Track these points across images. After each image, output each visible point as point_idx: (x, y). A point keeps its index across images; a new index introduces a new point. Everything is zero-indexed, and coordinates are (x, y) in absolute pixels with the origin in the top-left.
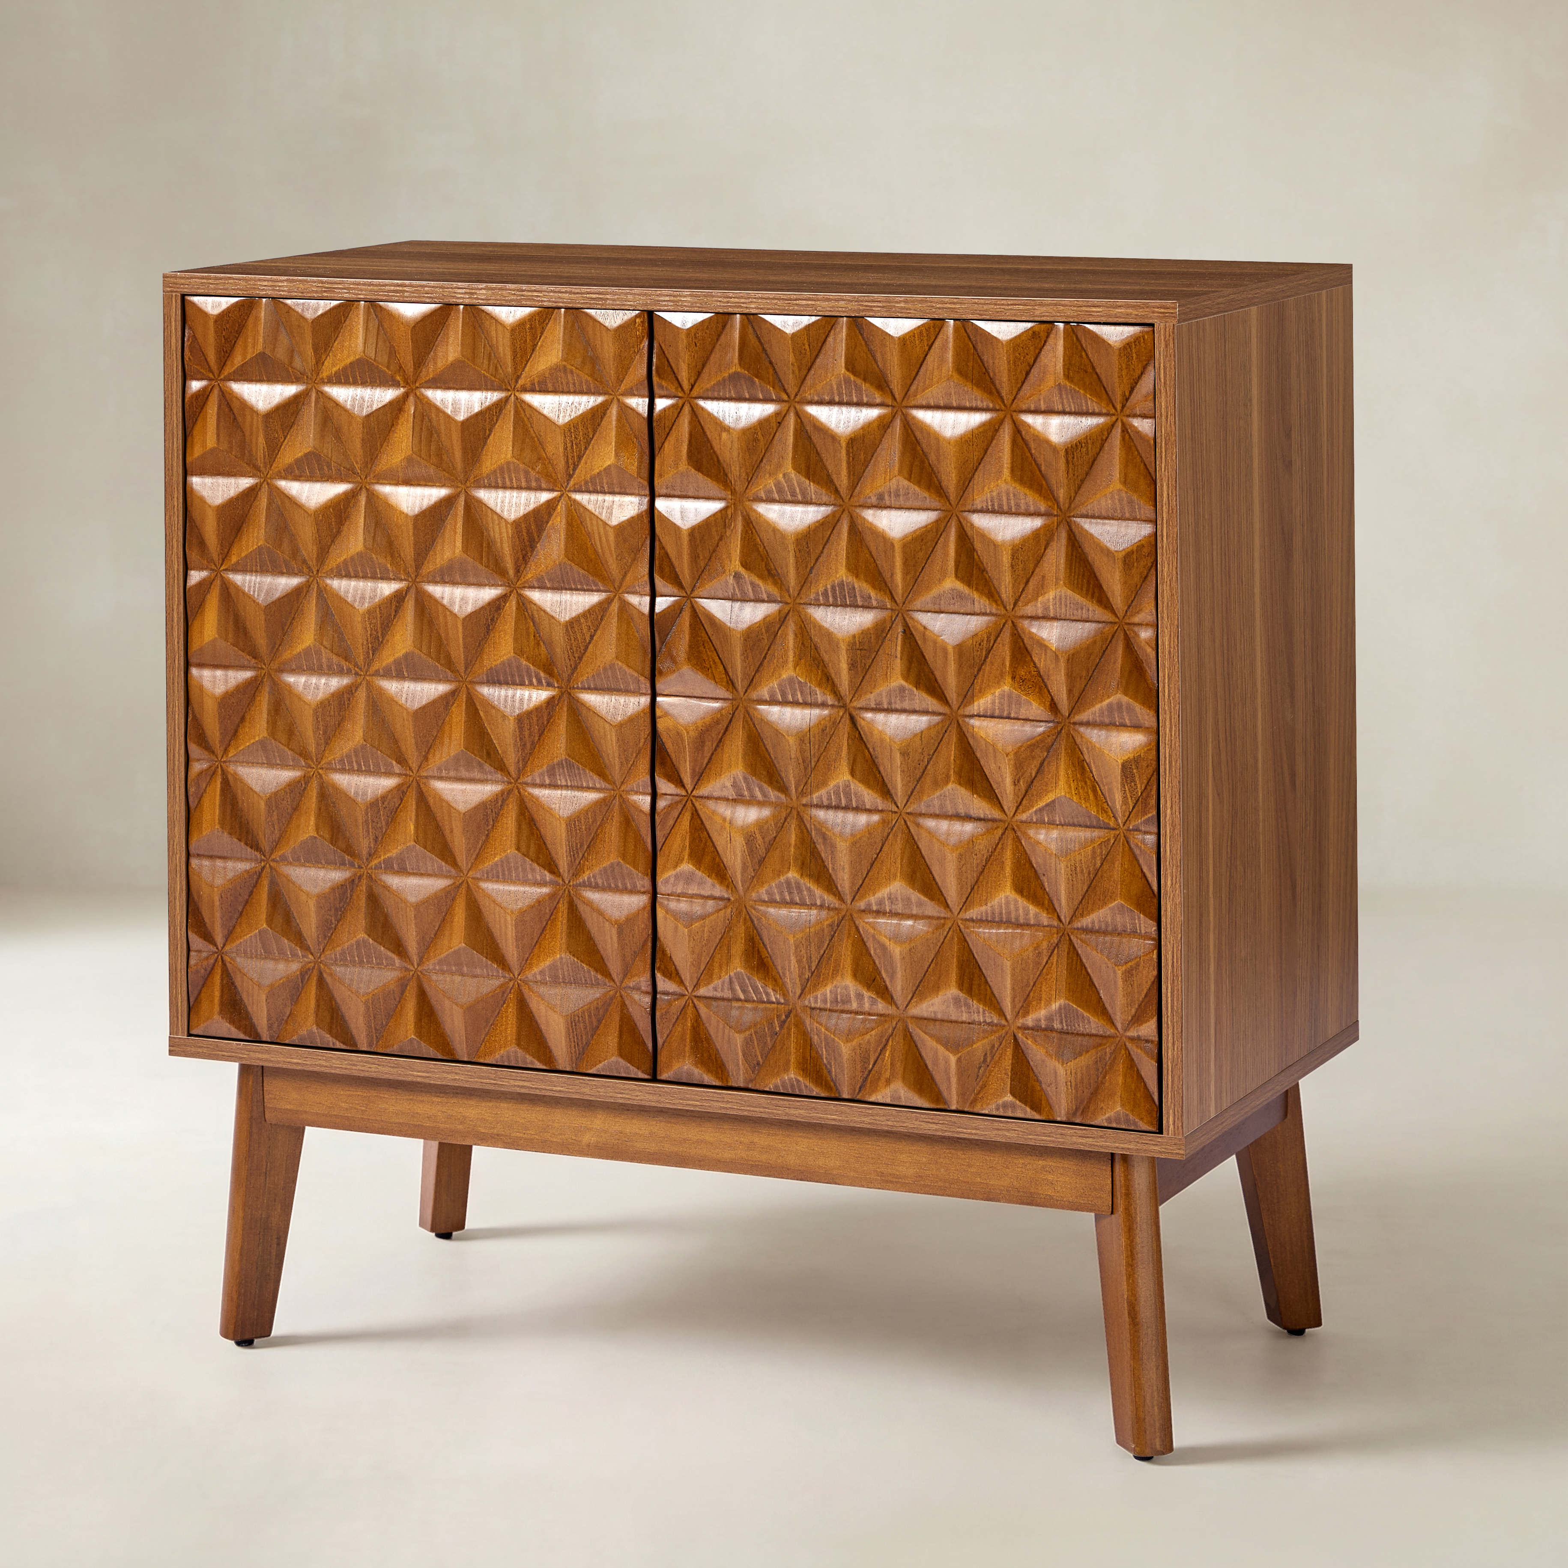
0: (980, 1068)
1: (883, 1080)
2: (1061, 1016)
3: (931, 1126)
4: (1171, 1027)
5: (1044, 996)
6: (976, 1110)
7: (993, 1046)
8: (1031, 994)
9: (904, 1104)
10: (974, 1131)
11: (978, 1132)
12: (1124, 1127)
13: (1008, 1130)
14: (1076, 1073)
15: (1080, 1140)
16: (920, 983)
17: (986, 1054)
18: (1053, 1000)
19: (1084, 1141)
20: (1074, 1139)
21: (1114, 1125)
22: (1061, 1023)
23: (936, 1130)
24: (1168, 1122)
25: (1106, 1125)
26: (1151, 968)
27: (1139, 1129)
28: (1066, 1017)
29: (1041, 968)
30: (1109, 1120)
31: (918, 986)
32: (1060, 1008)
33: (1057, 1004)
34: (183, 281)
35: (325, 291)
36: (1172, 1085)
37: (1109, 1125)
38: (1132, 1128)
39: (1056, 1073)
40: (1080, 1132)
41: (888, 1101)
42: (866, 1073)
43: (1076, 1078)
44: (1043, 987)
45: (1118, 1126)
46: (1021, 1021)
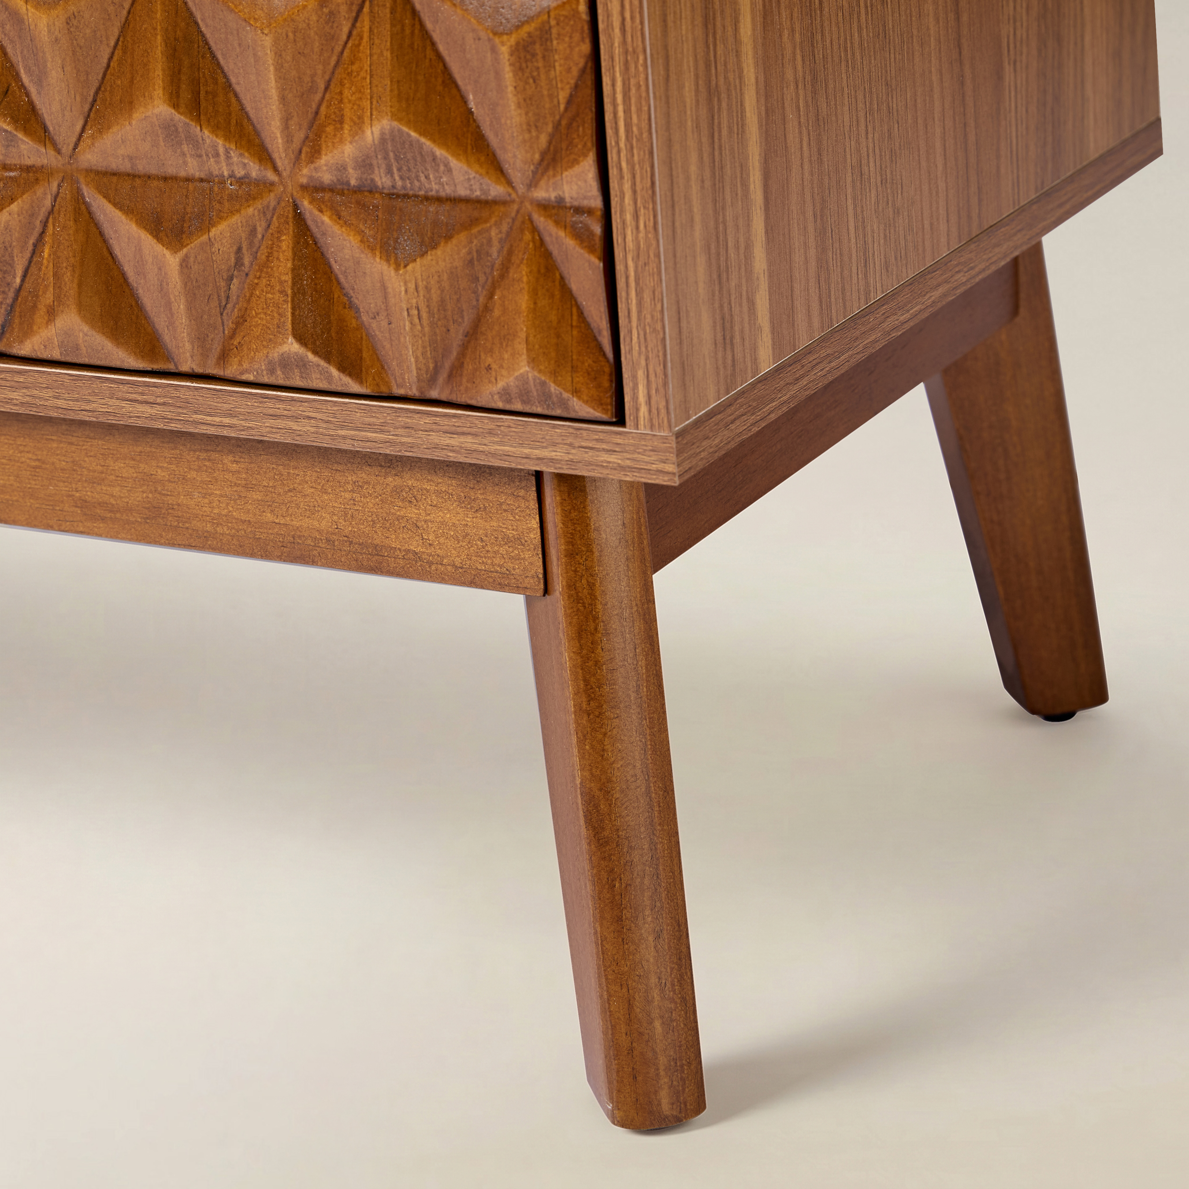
0: (231, 278)
1: (42, 310)
2: (386, 157)
3: (141, 408)
4: (627, 176)
5: (348, 113)
6: (230, 372)
7: (253, 231)
8: (323, 109)
9: (86, 360)
10: (227, 421)
11: (234, 421)
12: (539, 410)
13: (295, 418)
14: (428, 289)
15: (446, 440)
16: (97, 93)
17: (239, 249)
18: (367, 120)
19: (455, 441)
20: (435, 438)
21: (518, 406)
22: (389, 172)
23: (151, 418)
24: (635, 398)
25: (500, 405)
26: (577, 37)
27: (572, 415)
28: (397, 159)
29: (338, 49)
30: (505, 393)
31: (95, 100)
32: (383, 140)
33: (377, 129)
36: (639, 312)
37: (508, 407)
38: (558, 412)
39: (384, 288)
40: (445, 421)
41: (56, 355)
42: (11, 294)
43: (429, 300)
44: (346, 93)
45: (527, 409)
46: (305, 171)
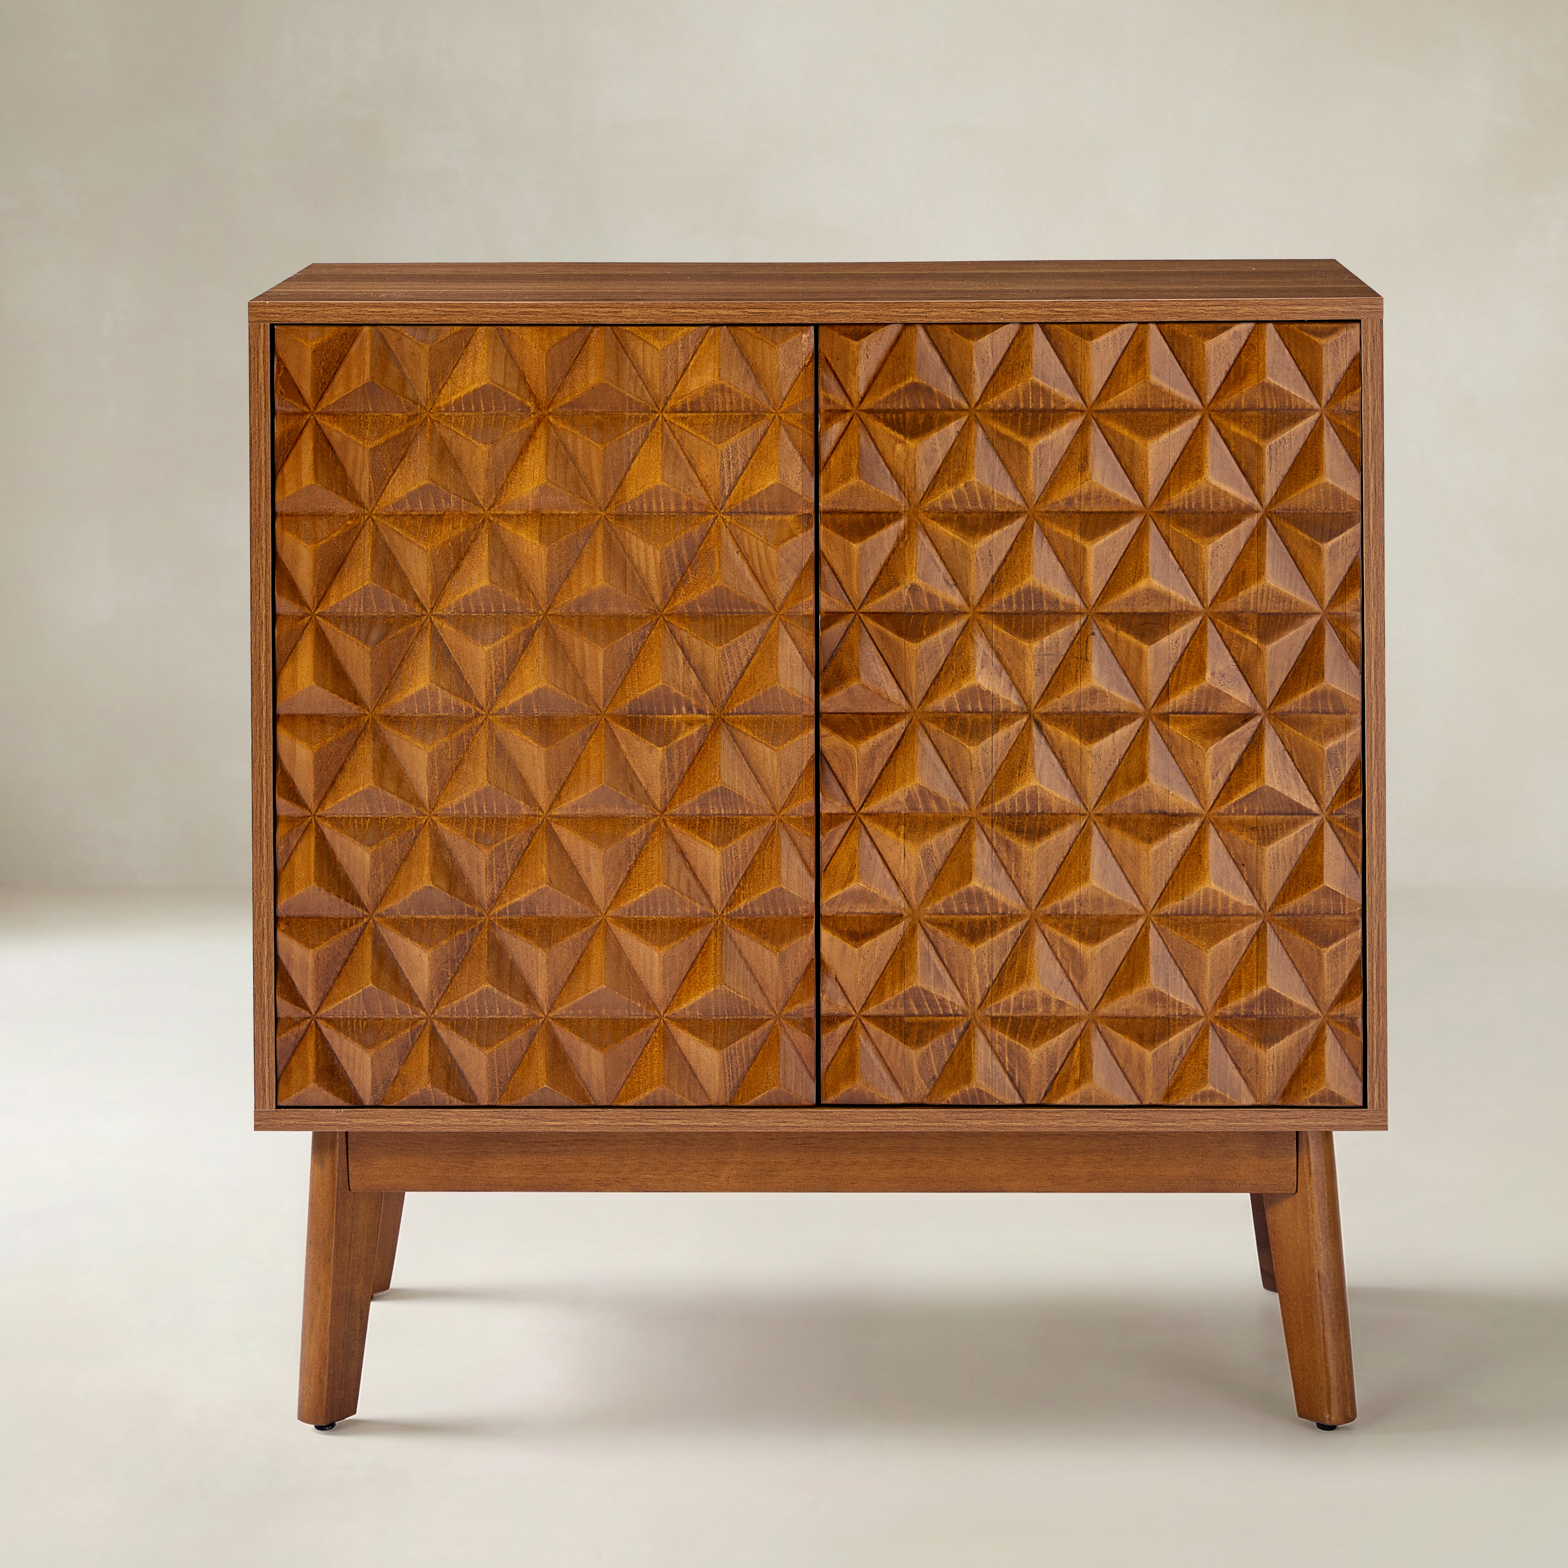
0: (1176, 1060)
1: (1072, 1082)
2: (1262, 1002)
3: (1124, 1122)
4: (1376, 1003)
5: (1244, 984)
6: (1171, 1103)
7: (1189, 1038)
8: (1230, 983)
9: (1094, 1104)
10: (1170, 1124)
11: (1174, 1124)
12: (1328, 1105)
13: (1206, 1120)
14: (1278, 1057)
15: (1282, 1122)
16: (1111, 982)
17: (1182, 1047)
18: (1255, 987)
19: (1286, 1122)
20: (1276, 1122)
21: (1318, 1104)
22: (1262, 1008)
23: (1130, 1127)
24: (1373, 1096)
25: (1309, 1104)
26: (1356, 948)
27: (1344, 1105)
28: (1267, 1002)
29: (1239, 957)
30: (1313, 1099)
31: (1109, 985)
32: (1262, 994)
33: (1259, 991)
34: (273, 310)
35: (444, 315)
36: (1378, 1059)
37: (1313, 1105)
38: (1337, 1105)
39: (1257, 1058)
40: (1282, 1114)
41: (1078, 1102)
42: (1052, 1077)
43: (1278, 1062)
44: (1243, 975)
45: (1322, 1105)
46: (1218, 1011)
